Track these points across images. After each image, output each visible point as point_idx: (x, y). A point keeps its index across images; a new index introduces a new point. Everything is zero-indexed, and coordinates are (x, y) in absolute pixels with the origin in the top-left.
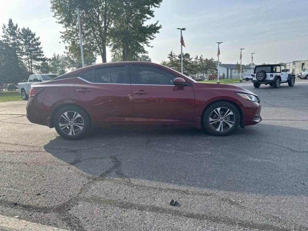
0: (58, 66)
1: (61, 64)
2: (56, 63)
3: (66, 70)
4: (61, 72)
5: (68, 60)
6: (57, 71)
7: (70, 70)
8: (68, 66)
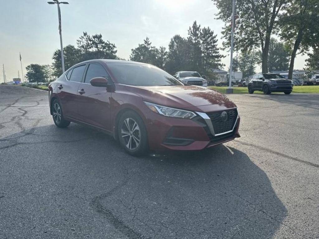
0: (247, 62)
1: (251, 60)
2: (246, 59)
3: (254, 66)
4: (250, 68)
5: (259, 55)
6: (246, 67)
7: (259, 65)
8: (258, 61)
